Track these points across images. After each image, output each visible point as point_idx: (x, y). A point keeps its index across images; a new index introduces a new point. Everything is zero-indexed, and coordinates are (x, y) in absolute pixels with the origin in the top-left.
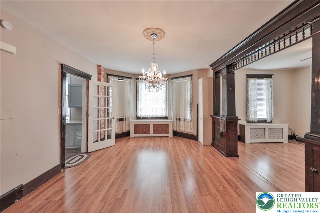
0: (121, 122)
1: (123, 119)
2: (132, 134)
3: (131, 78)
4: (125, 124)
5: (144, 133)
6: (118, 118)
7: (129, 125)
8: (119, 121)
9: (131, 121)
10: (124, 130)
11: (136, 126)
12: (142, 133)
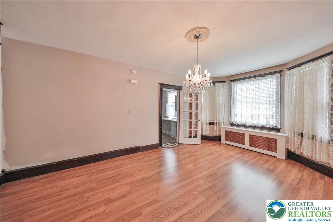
0: (212, 126)
1: (214, 123)
2: (223, 140)
3: (224, 82)
4: (216, 128)
5: (237, 142)
6: (209, 122)
7: (220, 130)
8: (209, 124)
9: (222, 126)
10: (215, 134)
11: (227, 133)
12: (234, 142)
